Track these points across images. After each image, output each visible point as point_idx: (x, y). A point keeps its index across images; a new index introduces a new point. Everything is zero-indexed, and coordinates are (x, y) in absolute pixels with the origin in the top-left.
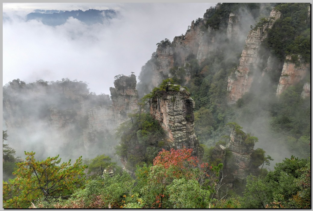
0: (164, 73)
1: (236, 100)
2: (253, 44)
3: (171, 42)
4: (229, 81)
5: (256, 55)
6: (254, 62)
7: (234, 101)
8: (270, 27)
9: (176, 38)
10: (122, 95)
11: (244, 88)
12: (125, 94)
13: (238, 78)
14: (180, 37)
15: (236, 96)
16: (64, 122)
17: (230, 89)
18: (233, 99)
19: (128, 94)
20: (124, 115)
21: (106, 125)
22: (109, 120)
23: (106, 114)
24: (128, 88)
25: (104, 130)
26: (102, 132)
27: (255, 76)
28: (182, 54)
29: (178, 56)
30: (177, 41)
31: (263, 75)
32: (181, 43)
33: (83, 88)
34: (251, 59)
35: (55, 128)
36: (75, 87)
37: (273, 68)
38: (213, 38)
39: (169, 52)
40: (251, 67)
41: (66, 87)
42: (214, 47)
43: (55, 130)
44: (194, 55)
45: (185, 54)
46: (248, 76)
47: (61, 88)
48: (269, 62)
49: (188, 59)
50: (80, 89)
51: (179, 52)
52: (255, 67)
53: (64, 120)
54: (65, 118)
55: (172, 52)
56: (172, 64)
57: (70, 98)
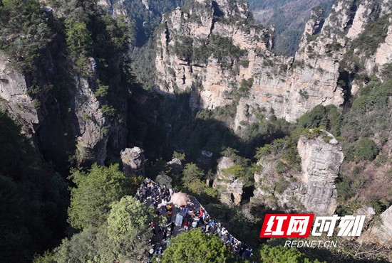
10: (311, 67)
12: (317, 67)
16: (221, 79)
19: (322, 67)
20: (304, 95)
21: (273, 102)
22: (280, 96)
23: (278, 88)
24: (327, 58)
25: (268, 107)
26: (264, 110)
33: (260, 36)
35: (208, 83)
36: (250, 32)
41: (237, 29)
43: (206, 85)
47: (231, 30)
50: (256, 37)
53: (221, 77)
54: (223, 74)
57: (239, 45)
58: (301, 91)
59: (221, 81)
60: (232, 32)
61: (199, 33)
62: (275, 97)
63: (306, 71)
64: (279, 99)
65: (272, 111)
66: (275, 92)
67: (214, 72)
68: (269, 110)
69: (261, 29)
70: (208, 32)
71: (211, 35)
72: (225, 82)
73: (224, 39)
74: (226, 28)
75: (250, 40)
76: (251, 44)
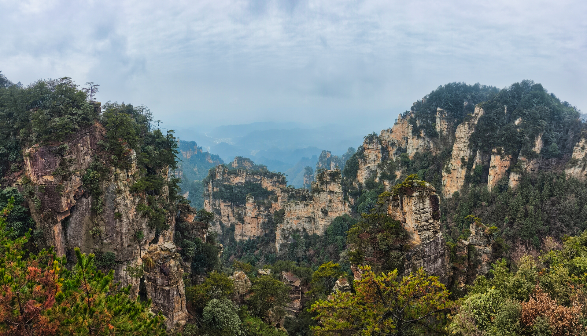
0: (371, 168)
1: (452, 193)
2: (462, 138)
3: (379, 135)
4: (443, 174)
5: (466, 148)
6: (465, 154)
7: (449, 194)
8: (476, 122)
9: (383, 131)
11: (458, 181)
13: (452, 171)
14: (387, 130)
15: (451, 189)
16: (258, 213)
17: (445, 182)
18: (448, 193)
20: (325, 212)
21: (304, 223)
23: (305, 211)
24: (332, 183)
25: (300, 228)
26: (298, 230)
27: (468, 168)
28: (390, 148)
29: (386, 149)
30: (384, 135)
31: (474, 167)
32: (389, 136)
33: (280, 180)
34: (462, 152)
35: (248, 218)
36: (273, 178)
37: (482, 160)
38: (423, 131)
39: (377, 146)
40: (463, 159)
41: (264, 177)
42: (424, 141)
43: (247, 219)
44: (403, 149)
45: (393, 148)
46: (461, 168)
47: (259, 178)
48: (478, 155)
49: (396, 153)
50: (278, 181)
51: (387, 146)
52: (467, 160)
53: (258, 211)
54: (259, 208)
55: (379, 147)
56: (380, 159)
57: (267, 188)
58: (322, 209)
59: (258, 214)
60: (261, 179)
61: (237, 182)
62: (304, 219)
63: (322, 194)
64: (308, 220)
65: (304, 230)
66: (304, 214)
67: (251, 208)
69: (280, 175)
70: (243, 181)
71: (246, 182)
72: (262, 215)
73: (255, 184)
74: (255, 177)
75: (274, 184)
76: (276, 186)
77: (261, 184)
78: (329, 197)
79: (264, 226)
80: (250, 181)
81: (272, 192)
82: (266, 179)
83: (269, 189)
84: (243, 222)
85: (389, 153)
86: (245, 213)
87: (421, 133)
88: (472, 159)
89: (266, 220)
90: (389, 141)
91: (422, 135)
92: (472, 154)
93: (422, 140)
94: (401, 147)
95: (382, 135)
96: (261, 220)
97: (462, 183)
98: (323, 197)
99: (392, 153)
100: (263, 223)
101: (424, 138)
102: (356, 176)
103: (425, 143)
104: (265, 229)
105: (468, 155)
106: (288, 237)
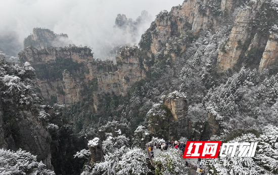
0: (161, 41)
2: (242, 22)
4: (219, 53)
5: (244, 32)
6: (242, 37)
10: (126, 63)
11: (232, 60)
15: (225, 66)
17: (220, 60)
18: (222, 69)
19: (131, 62)
20: (127, 79)
21: (112, 88)
22: (115, 83)
24: (131, 57)
25: (110, 92)
26: (109, 94)
27: (243, 49)
28: (179, 23)
29: (175, 24)
30: (174, 11)
31: (249, 49)
32: (178, 12)
33: (87, 53)
34: (239, 35)
35: (67, 89)
36: (81, 52)
37: (259, 43)
38: (208, 10)
39: (167, 22)
40: (239, 42)
41: (73, 52)
42: (208, 18)
43: (67, 91)
44: (189, 24)
45: (181, 23)
46: (237, 49)
47: (69, 54)
48: (255, 38)
49: (184, 28)
50: (85, 54)
51: (175, 21)
52: (243, 42)
53: (75, 83)
54: (75, 81)
55: (169, 23)
56: (169, 33)
57: (77, 61)
58: (125, 77)
59: (75, 85)
62: (113, 85)
63: (124, 66)
64: (115, 85)
65: (113, 93)
66: (112, 82)
68: (111, 93)
69: (87, 49)
70: (54, 58)
71: (57, 59)
72: (78, 85)
73: (66, 60)
74: (65, 53)
75: (82, 57)
76: (84, 58)
77: (71, 58)
78: (130, 67)
79: (82, 93)
80: (61, 57)
81: (82, 64)
82: (75, 54)
83: (79, 62)
84: (63, 93)
85: (177, 28)
86: (64, 86)
87: (206, 12)
88: (248, 41)
89: (83, 89)
90: (178, 17)
91: (207, 13)
92: (249, 37)
93: (207, 18)
94: (188, 23)
95: (172, 12)
96: (78, 90)
97: (235, 62)
98: (125, 68)
99: (179, 27)
100: (81, 91)
101: (208, 16)
102: (149, 48)
103: (208, 21)
104: (82, 95)
105: (245, 38)
106: (102, 100)
